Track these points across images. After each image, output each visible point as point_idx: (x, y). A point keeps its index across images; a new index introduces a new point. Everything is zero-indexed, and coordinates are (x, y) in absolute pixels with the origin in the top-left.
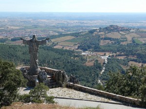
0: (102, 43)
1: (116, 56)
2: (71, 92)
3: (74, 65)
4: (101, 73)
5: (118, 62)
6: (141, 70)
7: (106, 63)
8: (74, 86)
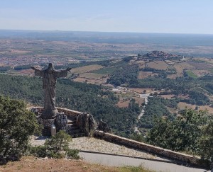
0: (141, 76)
1: (161, 94)
2: (100, 144)
4: (139, 118)
5: (163, 102)
6: (199, 115)
7: (146, 103)
8: (104, 135)
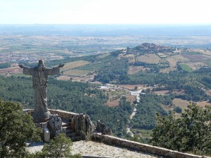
0: (131, 71)
1: (153, 90)
2: (99, 148)
3: (89, 105)
4: (131, 118)
5: (157, 99)
7: (138, 101)
8: (103, 137)
